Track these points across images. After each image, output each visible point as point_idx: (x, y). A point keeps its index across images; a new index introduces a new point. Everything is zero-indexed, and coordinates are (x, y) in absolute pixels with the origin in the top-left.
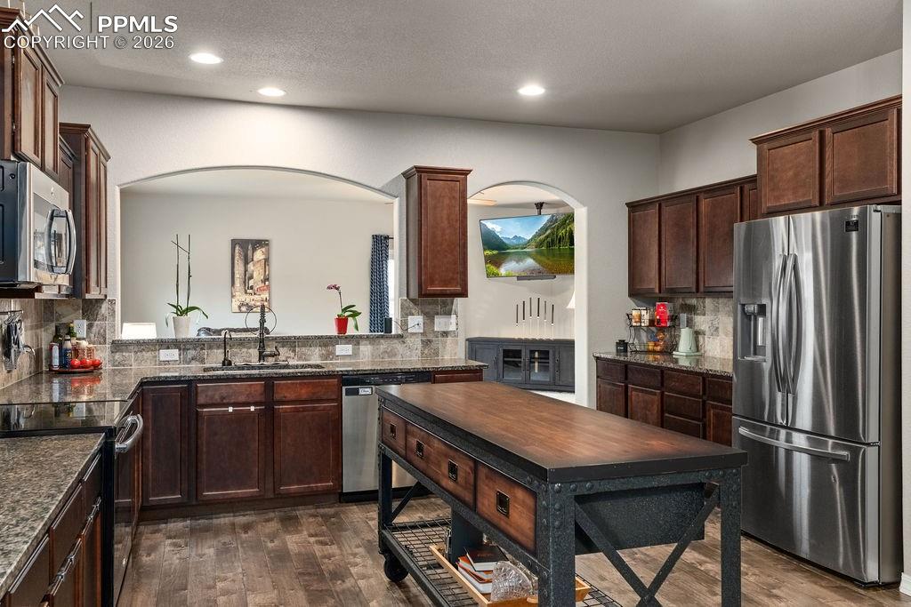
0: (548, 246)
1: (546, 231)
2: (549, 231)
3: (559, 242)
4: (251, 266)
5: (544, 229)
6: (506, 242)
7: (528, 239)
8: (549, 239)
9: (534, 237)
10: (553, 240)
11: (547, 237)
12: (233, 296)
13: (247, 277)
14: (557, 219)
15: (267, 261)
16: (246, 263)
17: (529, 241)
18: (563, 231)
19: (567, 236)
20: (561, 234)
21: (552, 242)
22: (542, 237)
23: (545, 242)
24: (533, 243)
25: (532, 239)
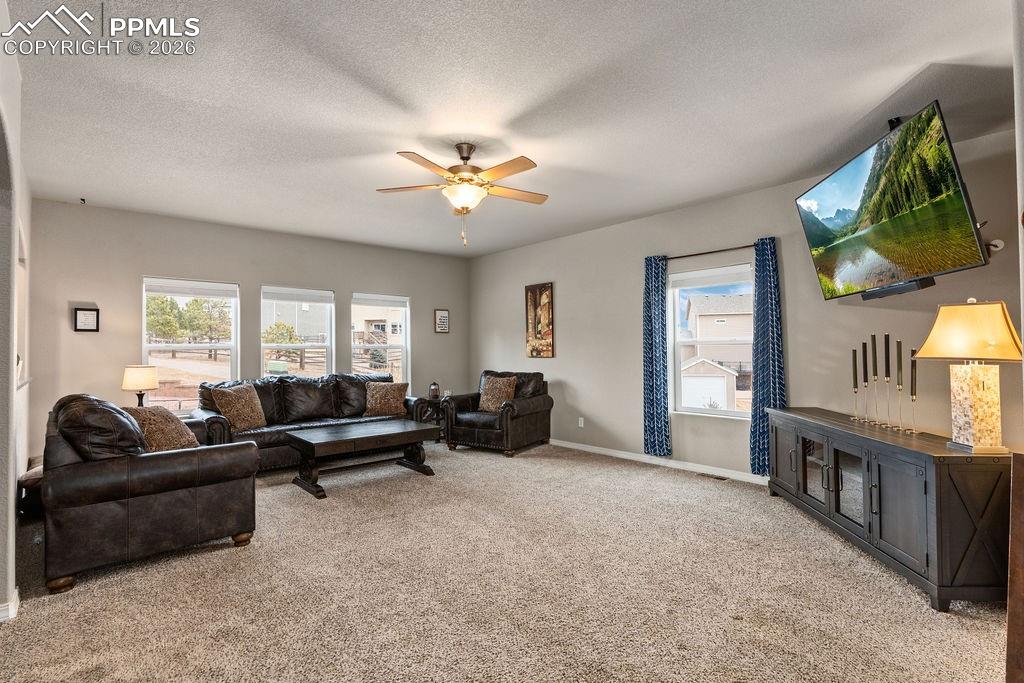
0: (892, 214)
1: (878, 180)
2: (883, 180)
3: (909, 198)
4: (539, 311)
5: (875, 178)
7: (856, 209)
8: (889, 198)
9: (864, 201)
10: (895, 198)
11: (883, 194)
12: (528, 341)
13: (537, 322)
14: (888, 148)
15: (551, 303)
16: (536, 308)
17: (859, 214)
18: (908, 169)
19: (919, 177)
20: (905, 177)
21: (894, 200)
22: (876, 197)
23: (884, 205)
24: (866, 216)
25: (861, 208)
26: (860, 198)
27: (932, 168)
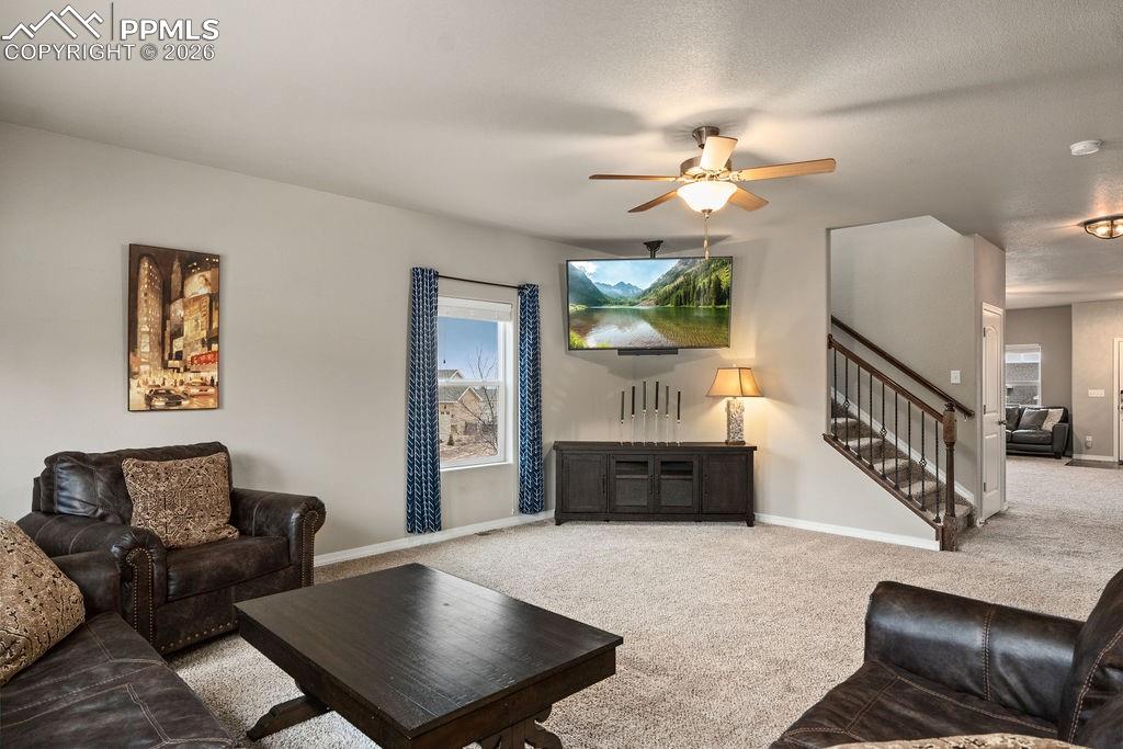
0: (678, 304)
1: (676, 277)
2: (681, 279)
3: (698, 299)
6: (603, 291)
7: (644, 288)
8: (681, 292)
9: (655, 286)
10: (686, 294)
11: (677, 288)
12: (131, 374)
13: (169, 332)
15: (214, 299)
16: (168, 301)
17: (645, 293)
18: (706, 280)
19: (712, 290)
20: (701, 284)
21: (685, 296)
22: (669, 287)
23: (674, 296)
24: (653, 297)
25: (650, 290)
26: (653, 282)
27: (723, 287)
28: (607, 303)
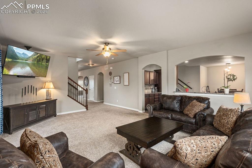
0: (38, 62)
3: (42, 61)
6: (18, 55)
8: (38, 58)
10: (40, 59)
17: (30, 57)
20: (43, 57)
22: (36, 56)
24: (31, 59)
25: (31, 56)
28: (18, 59)
